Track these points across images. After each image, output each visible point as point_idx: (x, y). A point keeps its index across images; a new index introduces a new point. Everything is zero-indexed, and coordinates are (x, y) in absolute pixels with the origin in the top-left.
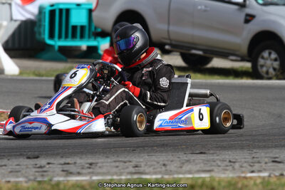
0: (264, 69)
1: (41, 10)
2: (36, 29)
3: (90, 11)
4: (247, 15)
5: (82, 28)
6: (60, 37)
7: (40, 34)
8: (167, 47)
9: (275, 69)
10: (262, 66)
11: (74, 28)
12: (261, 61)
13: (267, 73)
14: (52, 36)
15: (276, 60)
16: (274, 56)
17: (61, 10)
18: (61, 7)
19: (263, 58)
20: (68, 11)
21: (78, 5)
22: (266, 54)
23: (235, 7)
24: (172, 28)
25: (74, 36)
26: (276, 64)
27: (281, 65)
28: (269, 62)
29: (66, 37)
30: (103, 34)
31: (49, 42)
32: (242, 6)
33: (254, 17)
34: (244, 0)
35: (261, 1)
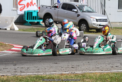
0: (82, 29)
1: (25, 12)
2: (23, 17)
3: (38, 13)
4: (78, 15)
5: (36, 17)
6: (30, 19)
7: (24, 18)
8: (57, 23)
9: (85, 29)
10: (82, 28)
11: (33, 17)
12: (82, 27)
13: (83, 30)
14: (28, 19)
15: (85, 26)
16: (85, 25)
17: (30, 12)
18: (30, 11)
19: (82, 26)
20: (32, 12)
21: (34, 11)
22: (83, 25)
23: (75, 13)
24: (59, 18)
25: (33, 19)
26: (85, 28)
27: (86, 28)
28: (83, 27)
29: (31, 19)
30: (41, 19)
31: (27, 21)
32: (77, 12)
33: (79, 15)
34: (77, 11)
35: (81, 11)
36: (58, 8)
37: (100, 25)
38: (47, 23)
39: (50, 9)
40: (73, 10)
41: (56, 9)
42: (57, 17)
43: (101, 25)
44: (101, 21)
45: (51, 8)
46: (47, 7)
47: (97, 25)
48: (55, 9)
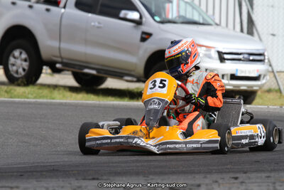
4: (144, 33)
8: (58, 66)
23: (131, 24)
24: (64, 45)
32: (138, 23)
33: (150, 35)
34: (141, 17)
35: (157, 18)
36: (62, 4)
37: (233, 77)
38: (15, 68)
39: (29, 11)
40: (123, 13)
41: (53, 8)
42: (55, 44)
43: (239, 74)
44: (239, 60)
45: (31, 7)
46: (14, 3)
47: (223, 76)
48: (48, 10)
